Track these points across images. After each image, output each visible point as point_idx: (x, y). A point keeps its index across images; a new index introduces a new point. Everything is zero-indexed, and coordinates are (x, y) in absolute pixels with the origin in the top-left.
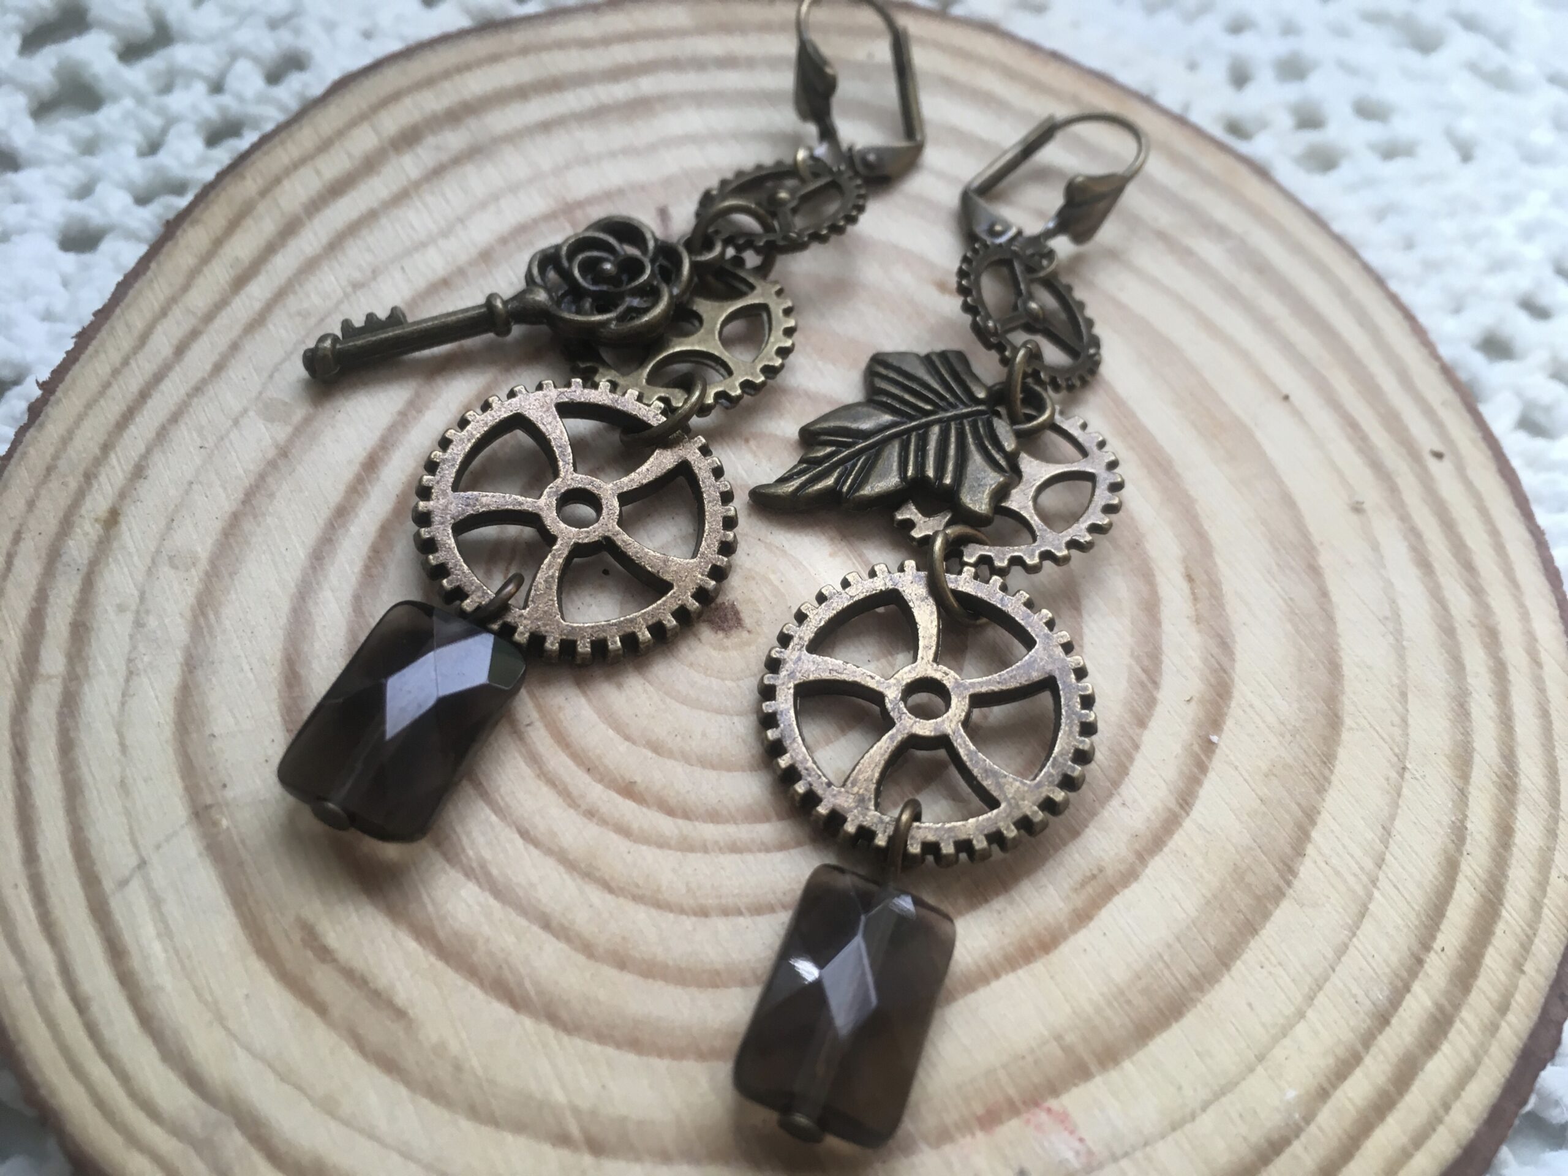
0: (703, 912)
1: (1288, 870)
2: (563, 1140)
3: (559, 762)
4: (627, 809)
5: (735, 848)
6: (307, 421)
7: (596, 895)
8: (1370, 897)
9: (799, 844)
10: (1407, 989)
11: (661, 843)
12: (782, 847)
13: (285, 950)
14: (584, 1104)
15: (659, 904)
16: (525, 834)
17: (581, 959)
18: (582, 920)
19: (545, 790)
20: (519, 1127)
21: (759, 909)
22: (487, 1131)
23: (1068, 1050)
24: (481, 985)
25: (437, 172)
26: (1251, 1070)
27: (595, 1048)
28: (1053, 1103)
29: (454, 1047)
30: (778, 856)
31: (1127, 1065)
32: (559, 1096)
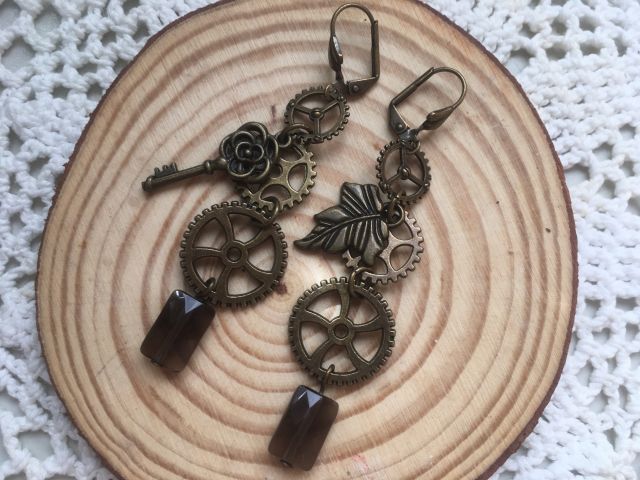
0: (266, 391)
1: (449, 387)
2: (223, 454)
3: (226, 339)
4: (245, 356)
5: (277, 371)
6: (145, 206)
7: (236, 384)
8: (472, 398)
9: (297, 370)
10: (476, 427)
11: (256, 368)
12: (292, 371)
13: (146, 395)
14: (229, 445)
15: (253, 387)
16: (215, 363)
17: (229, 403)
18: (230, 391)
19: (222, 348)
20: (211, 450)
21: (283, 391)
22: (202, 451)
23: (368, 439)
24: (201, 409)
25: (188, 88)
26: (421, 449)
27: (233, 430)
28: (360, 454)
29: (194, 427)
30: (291, 374)
31: (385, 445)
32: (222, 442)
